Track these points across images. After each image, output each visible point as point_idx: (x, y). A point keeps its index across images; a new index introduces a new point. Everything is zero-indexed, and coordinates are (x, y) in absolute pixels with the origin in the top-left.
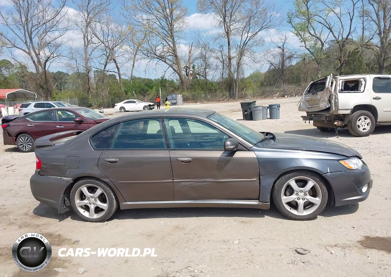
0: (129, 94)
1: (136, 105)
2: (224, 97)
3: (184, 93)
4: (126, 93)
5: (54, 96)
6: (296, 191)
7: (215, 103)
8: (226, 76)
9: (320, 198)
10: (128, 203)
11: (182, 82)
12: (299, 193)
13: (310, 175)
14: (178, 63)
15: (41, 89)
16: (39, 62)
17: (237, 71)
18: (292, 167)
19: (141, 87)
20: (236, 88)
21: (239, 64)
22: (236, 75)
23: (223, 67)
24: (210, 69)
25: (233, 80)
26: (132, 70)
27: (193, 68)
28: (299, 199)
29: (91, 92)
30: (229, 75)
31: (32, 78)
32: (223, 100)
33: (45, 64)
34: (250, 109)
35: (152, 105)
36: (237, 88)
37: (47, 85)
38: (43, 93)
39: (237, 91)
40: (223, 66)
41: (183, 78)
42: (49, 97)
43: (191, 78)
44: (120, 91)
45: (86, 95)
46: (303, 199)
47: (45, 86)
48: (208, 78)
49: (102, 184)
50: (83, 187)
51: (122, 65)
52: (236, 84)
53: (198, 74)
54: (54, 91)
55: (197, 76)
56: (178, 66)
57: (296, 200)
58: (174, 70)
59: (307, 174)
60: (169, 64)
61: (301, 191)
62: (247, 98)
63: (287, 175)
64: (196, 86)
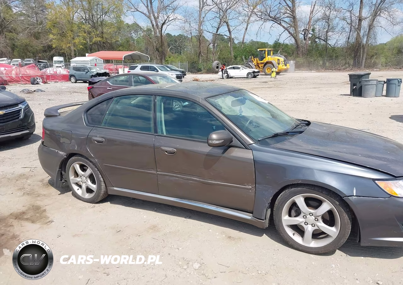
0: (239, 59)
1: (240, 71)
2: (347, 65)
3: (298, 59)
4: (236, 58)
5: (167, 59)
6: (304, 213)
7: (334, 72)
8: (352, 40)
9: (337, 228)
10: (115, 188)
11: (298, 47)
12: (307, 216)
13: (326, 194)
14: (295, 26)
15: (157, 52)
16: (157, 25)
17: (368, 35)
18: (299, 180)
19: (251, 52)
20: (363, 56)
21: (371, 27)
22: (365, 40)
23: (351, 30)
24: (333, 32)
25: (360, 45)
26: (245, 34)
27: (313, 30)
28: (306, 223)
29: (202, 56)
30: (357, 39)
31: (149, 41)
32: (344, 69)
33: (162, 27)
34: (360, 82)
35: (257, 72)
36: (365, 55)
37: (162, 48)
38: (158, 56)
39: (364, 58)
40: (351, 28)
41: (299, 42)
42: (163, 60)
43: (310, 42)
44: (229, 55)
45: (196, 59)
46: (313, 225)
47: (160, 49)
48: (329, 42)
49: (91, 164)
50: (75, 163)
51: (234, 28)
52: (364, 50)
53: (319, 38)
54: (167, 54)
55: (317, 40)
56: (295, 29)
57: (303, 224)
58: (289, 33)
59: (322, 192)
60: (284, 27)
61: (311, 214)
62: (376, 68)
63: (293, 189)
64: (314, 52)
